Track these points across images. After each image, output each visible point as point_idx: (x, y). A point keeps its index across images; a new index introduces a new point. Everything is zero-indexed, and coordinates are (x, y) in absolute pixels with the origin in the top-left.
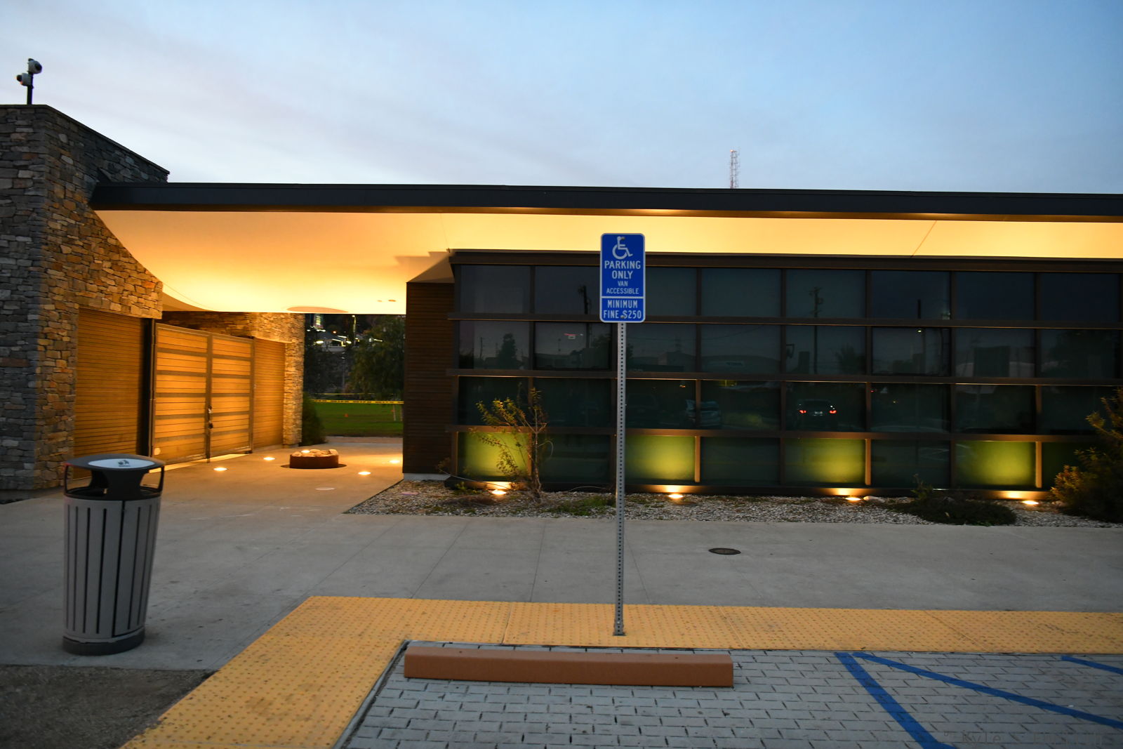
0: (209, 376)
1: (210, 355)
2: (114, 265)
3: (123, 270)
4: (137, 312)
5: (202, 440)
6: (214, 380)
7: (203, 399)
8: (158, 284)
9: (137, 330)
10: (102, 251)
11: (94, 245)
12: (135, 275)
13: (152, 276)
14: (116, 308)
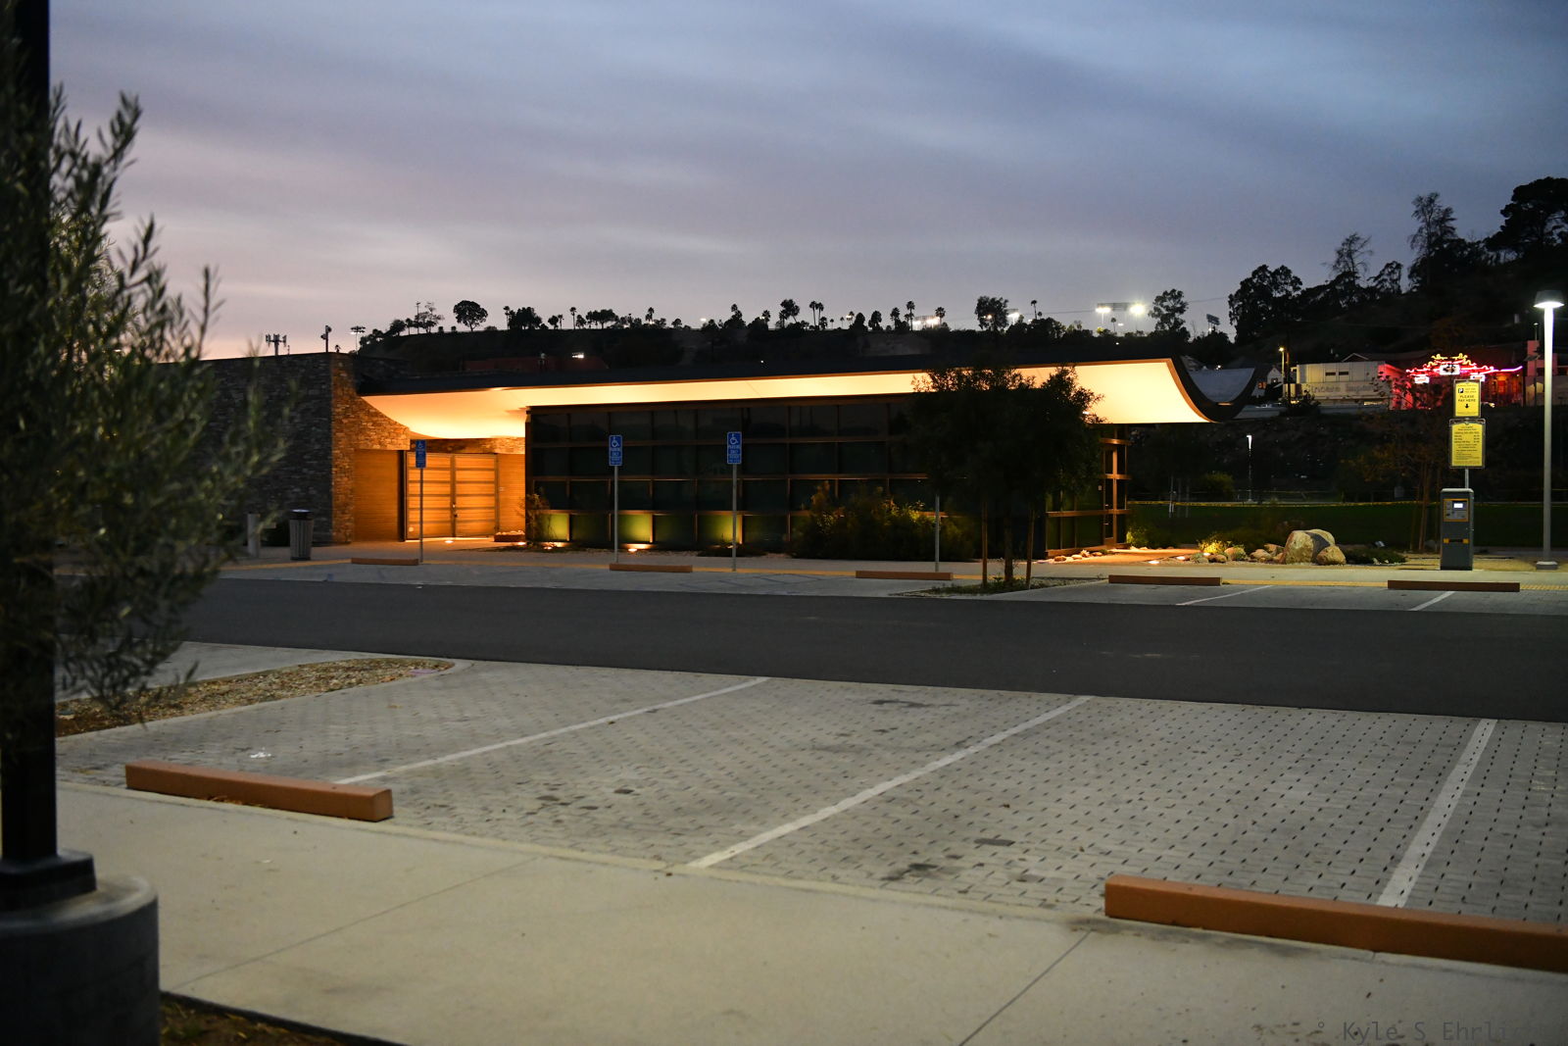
0: (453, 483)
1: (453, 469)
2: (374, 424)
3: (380, 425)
4: (390, 447)
5: (449, 525)
6: (457, 485)
7: (449, 498)
8: (406, 428)
9: (395, 459)
10: (366, 418)
11: (361, 415)
12: (388, 427)
13: (400, 425)
14: (378, 447)
